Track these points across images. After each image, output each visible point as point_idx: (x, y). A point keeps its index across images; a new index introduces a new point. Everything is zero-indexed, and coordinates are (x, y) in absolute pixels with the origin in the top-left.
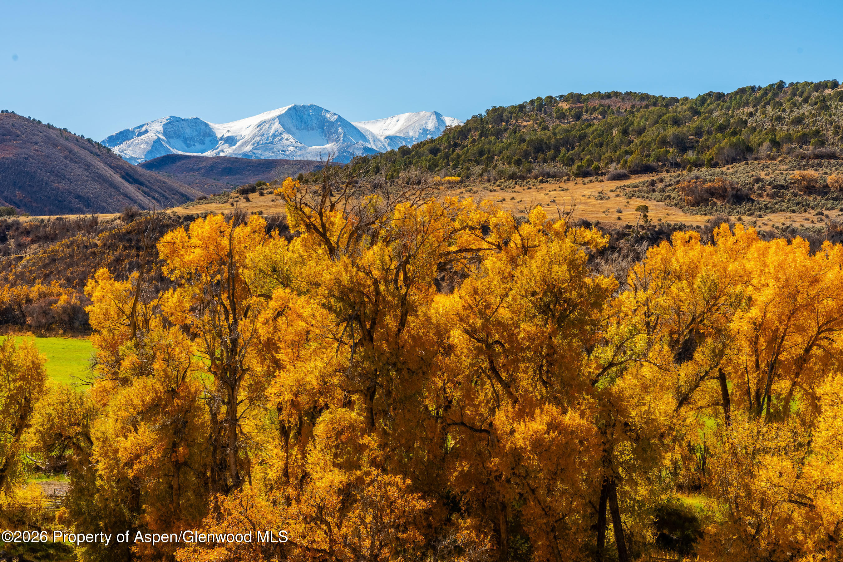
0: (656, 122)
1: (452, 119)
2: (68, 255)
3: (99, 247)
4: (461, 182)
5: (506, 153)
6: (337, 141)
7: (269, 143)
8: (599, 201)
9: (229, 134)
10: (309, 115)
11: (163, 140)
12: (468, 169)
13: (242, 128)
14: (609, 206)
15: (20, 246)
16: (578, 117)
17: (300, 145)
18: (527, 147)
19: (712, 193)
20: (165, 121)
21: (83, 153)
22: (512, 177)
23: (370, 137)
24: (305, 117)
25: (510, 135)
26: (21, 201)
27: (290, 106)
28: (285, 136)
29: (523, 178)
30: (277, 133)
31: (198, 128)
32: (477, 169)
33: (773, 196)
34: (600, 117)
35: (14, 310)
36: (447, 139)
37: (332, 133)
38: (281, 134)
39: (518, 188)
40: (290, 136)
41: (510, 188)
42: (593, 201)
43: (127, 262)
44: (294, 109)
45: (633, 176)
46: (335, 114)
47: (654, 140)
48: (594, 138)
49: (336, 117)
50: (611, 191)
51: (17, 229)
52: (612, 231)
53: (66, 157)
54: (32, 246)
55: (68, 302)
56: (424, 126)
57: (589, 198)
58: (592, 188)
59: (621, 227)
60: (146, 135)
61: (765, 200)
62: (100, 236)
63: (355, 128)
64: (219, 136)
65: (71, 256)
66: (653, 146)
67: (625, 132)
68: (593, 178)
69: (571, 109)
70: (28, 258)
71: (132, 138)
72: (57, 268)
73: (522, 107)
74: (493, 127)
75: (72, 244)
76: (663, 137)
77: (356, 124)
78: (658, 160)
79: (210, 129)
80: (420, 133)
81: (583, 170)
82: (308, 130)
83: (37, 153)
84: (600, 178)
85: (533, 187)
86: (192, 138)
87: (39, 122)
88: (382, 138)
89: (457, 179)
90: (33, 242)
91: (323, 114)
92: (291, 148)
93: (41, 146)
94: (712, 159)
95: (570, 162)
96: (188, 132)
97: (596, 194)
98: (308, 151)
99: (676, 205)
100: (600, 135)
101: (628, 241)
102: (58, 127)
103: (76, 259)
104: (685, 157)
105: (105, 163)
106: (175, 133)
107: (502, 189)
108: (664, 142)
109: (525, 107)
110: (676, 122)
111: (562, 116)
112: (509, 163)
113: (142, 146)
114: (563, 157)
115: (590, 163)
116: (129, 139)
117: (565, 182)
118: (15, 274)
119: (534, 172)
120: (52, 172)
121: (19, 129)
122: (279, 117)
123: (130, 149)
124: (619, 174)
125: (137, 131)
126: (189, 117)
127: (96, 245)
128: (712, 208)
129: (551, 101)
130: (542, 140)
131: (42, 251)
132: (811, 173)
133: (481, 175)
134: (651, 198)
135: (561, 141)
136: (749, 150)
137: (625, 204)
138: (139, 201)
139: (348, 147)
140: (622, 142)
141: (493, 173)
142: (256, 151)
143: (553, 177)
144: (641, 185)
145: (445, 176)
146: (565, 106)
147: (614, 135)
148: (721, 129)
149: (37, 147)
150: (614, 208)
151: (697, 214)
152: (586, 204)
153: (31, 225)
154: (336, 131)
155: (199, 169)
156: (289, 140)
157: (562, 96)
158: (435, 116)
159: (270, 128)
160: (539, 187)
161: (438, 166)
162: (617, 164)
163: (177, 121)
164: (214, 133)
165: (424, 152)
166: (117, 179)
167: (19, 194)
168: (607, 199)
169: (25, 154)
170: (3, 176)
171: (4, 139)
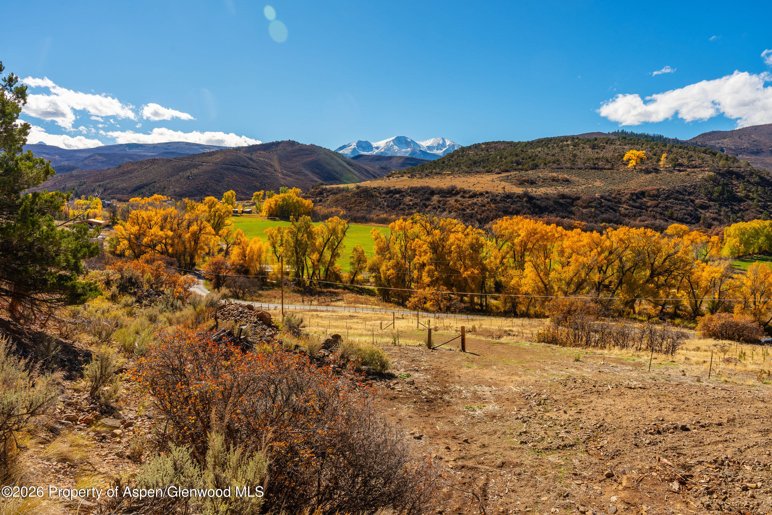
0: (510, 155)
4: (452, 174)
5: (465, 164)
6: (411, 148)
7: (389, 149)
8: (492, 183)
9: (377, 146)
11: (356, 148)
12: (454, 169)
13: (381, 144)
14: (494, 184)
15: (327, 196)
16: (487, 151)
17: (399, 149)
18: (471, 162)
19: (525, 181)
20: (357, 142)
22: (467, 172)
23: (421, 146)
25: (466, 157)
26: (318, 173)
28: (394, 146)
29: (470, 173)
30: (392, 145)
32: (457, 169)
33: (543, 182)
34: (494, 150)
35: (328, 215)
37: (409, 145)
39: (468, 176)
41: (466, 176)
42: (490, 183)
43: (358, 201)
45: (503, 173)
46: (411, 139)
47: (509, 161)
50: (496, 179)
51: (326, 190)
52: (495, 194)
53: (330, 159)
54: (331, 196)
55: (343, 214)
56: (439, 142)
57: (489, 181)
58: (490, 177)
59: (497, 193)
60: (351, 147)
61: (540, 183)
62: (350, 193)
63: (417, 144)
64: (374, 147)
65: (342, 199)
66: (509, 164)
67: (501, 158)
68: (490, 173)
70: (330, 199)
72: (339, 203)
73: (470, 147)
74: (461, 154)
75: (342, 196)
76: (512, 161)
77: (417, 142)
78: (510, 168)
79: (371, 144)
80: (437, 145)
81: (488, 171)
82: (402, 144)
83: (322, 157)
84: (493, 173)
85: (473, 176)
88: (425, 147)
90: (331, 194)
91: (407, 139)
92: (396, 150)
94: (526, 168)
95: (484, 167)
96: (364, 145)
97: (491, 180)
98: (402, 151)
99: (514, 184)
100: (493, 159)
101: (499, 197)
103: (344, 200)
104: (518, 167)
106: (360, 147)
107: (463, 176)
108: (512, 163)
110: (517, 155)
111: (482, 150)
112: (466, 167)
113: (350, 150)
114: (482, 166)
115: (490, 168)
116: (345, 148)
118: (327, 204)
121: (316, 150)
123: (346, 152)
124: (498, 173)
125: (348, 145)
126: (364, 140)
127: (349, 196)
128: (524, 186)
130: (476, 160)
131: (334, 197)
132: (555, 174)
133: (458, 171)
134: (507, 182)
135: (481, 161)
136: (537, 166)
137: (499, 184)
139: (414, 150)
140: (500, 161)
141: (461, 171)
142: (385, 151)
144: (505, 177)
145: (447, 172)
146: (484, 146)
147: (498, 158)
148: (530, 158)
149: (322, 155)
150: (496, 185)
151: (520, 188)
152: (488, 184)
153: (330, 189)
154: (411, 145)
156: (396, 147)
158: (442, 139)
159: (390, 144)
161: (444, 168)
162: (498, 169)
163: (361, 142)
164: (372, 146)
165: (440, 162)
166: (346, 165)
167: (317, 171)
168: (494, 182)
169: (319, 158)
170: (312, 165)
171: (312, 153)
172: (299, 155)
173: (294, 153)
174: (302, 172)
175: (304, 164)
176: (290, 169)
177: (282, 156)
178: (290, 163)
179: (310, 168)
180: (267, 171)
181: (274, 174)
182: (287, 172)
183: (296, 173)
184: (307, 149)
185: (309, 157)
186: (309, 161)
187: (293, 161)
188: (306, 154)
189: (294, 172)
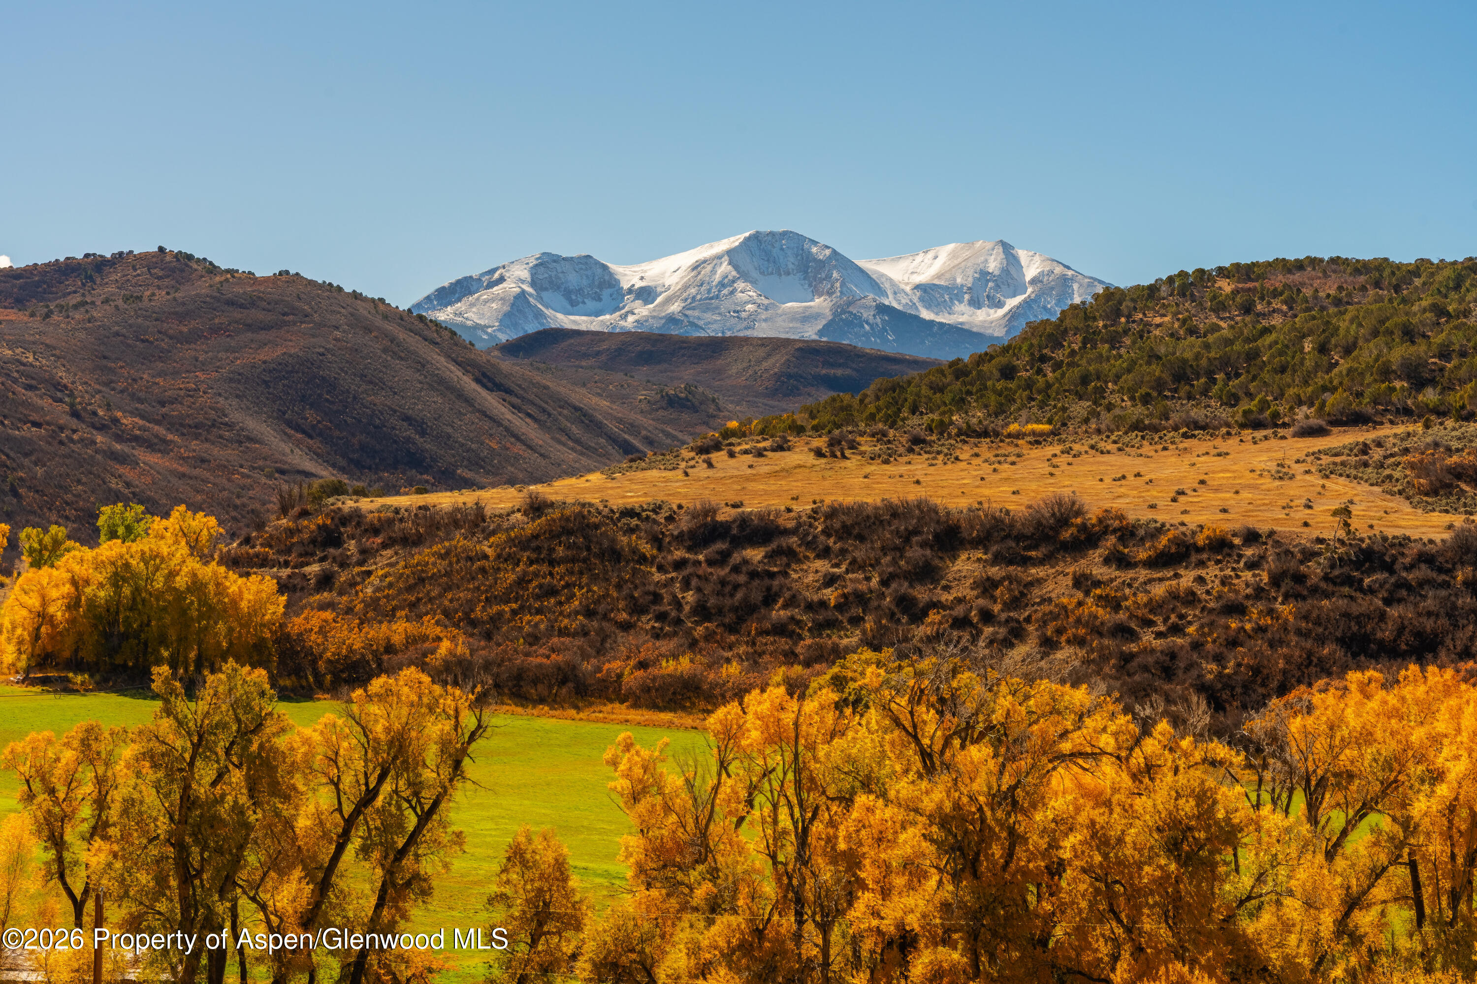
0: (1375, 333)
1: (1031, 254)
2: (443, 572)
3: (491, 559)
4: (1054, 433)
5: (1128, 379)
6: (830, 293)
7: (711, 298)
8: (1278, 483)
9: (643, 284)
10: (782, 249)
11: (531, 295)
12: (1064, 409)
13: (663, 273)
14: (1292, 493)
15: (366, 554)
16: (1247, 309)
17: (766, 302)
18: (1162, 372)
19: (1458, 473)
20: (533, 262)
21: (413, 342)
22: (1137, 426)
23: (887, 286)
24: (775, 252)
25: (1134, 342)
26: (313, 427)
27: (747, 234)
28: (740, 285)
29: (1155, 429)
30: (726, 281)
31: (589, 273)
32: (1080, 408)
34: (1285, 308)
35: (368, 662)
36: (1030, 349)
37: (821, 281)
38: (734, 282)
39: (1147, 449)
40: (749, 287)
41: (1133, 446)
42: (1267, 482)
43: (534, 583)
44: (756, 238)
45: (1335, 430)
46: (827, 247)
47: (1369, 367)
48: (1273, 356)
49: (828, 252)
50: (1298, 462)
51: (359, 524)
52: (1294, 546)
53: (385, 350)
54: (384, 553)
55: (451, 652)
56: (981, 266)
57: (1261, 475)
58: (1269, 450)
59: (1309, 540)
60: (501, 286)
62: (492, 540)
63: (861, 271)
64: (626, 286)
65: (447, 574)
66: (1368, 379)
67: (1322, 349)
68: (1268, 432)
69: (1235, 292)
70: (380, 573)
71: (478, 291)
72: (428, 592)
73: (1152, 290)
74: (1105, 326)
75: (448, 553)
76: (1384, 363)
77: (861, 263)
78: (1375, 402)
79: (611, 275)
80: (974, 278)
81: (1253, 417)
82: (780, 275)
83: (339, 344)
84: (1281, 432)
85: (1171, 447)
86: (580, 291)
87: (339, 289)
88: (908, 289)
89: (1046, 427)
90: (385, 546)
91: (806, 246)
92: (750, 307)
93: (344, 331)
94: (1463, 407)
95: (1232, 400)
96: (573, 279)
97: (1272, 466)
98: (779, 311)
99: (1400, 493)
100: (1281, 353)
101: (1319, 564)
102: (370, 296)
103: (456, 578)
104: (1420, 398)
105: (448, 356)
106: (551, 282)
107: (1120, 450)
108: (1386, 373)
109: (1158, 290)
110: (1409, 334)
111: (1220, 307)
112: (1132, 398)
113: (494, 305)
114: (1221, 390)
115: (1264, 405)
116: (471, 293)
117: (1223, 437)
118: (363, 601)
119: (1175, 418)
120: (363, 376)
121: (309, 304)
122: (729, 252)
123: (474, 309)
124: (1311, 428)
125: (485, 279)
126: (577, 254)
127: (486, 557)
128: (1459, 499)
129: (1202, 279)
130: (1184, 361)
131: (402, 563)
133: (1086, 421)
134: (1361, 478)
135: (1217, 363)
137: (1319, 489)
138: (506, 423)
139: (850, 303)
140: (1317, 366)
141: (1106, 418)
142: (689, 312)
143: (1203, 428)
144: (1346, 451)
145: (1027, 422)
146: (1226, 286)
147: (1307, 350)
149: (338, 334)
150: (1300, 497)
151: (1434, 510)
152: (1255, 487)
153: (379, 519)
154: (829, 277)
155: (598, 353)
156: (747, 292)
157: (1220, 269)
158: (1001, 249)
159: (713, 271)
160: (1181, 446)
161: (1014, 401)
162: (1309, 408)
163: (555, 261)
164: (618, 282)
165: (991, 373)
166: (469, 384)
167: (311, 416)
168: (1291, 478)
169: (320, 346)
170: (284, 386)
171: (285, 322)
172: (215, 330)
173: (182, 317)
174: (226, 424)
175: (239, 382)
176: (162, 404)
177: (117, 334)
178: (162, 374)
179: (274, 402)
180: (31, 418)
181: (68, 432)
182: (141, 422)
183: (190, 426)
184: (259, 297)
185: (270, 342)
186: (265, 362)
187: (175, 361)
188: (249, 326)
189: (182, 425)
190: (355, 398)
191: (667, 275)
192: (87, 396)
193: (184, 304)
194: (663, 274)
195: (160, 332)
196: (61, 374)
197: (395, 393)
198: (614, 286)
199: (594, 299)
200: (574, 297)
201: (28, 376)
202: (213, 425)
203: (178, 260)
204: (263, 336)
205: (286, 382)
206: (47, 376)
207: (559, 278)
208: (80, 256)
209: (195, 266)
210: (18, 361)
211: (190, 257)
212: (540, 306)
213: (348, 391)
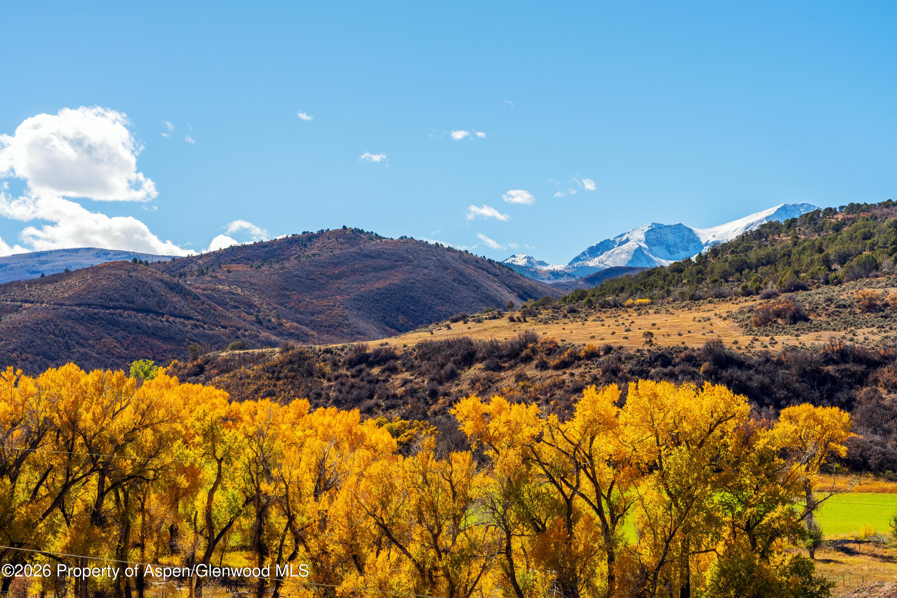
9: (714, 239)
10: (800, 214)
11: (645, 249)
16: (837, 229)
19: (778, 313)
20: (646, 229)
21: (479, 275)
22: (692, 298)
24: (796, 216)
26: (402, 325)
27: (779, 207)
33: (831, 315)
44: (784, 208)
60: (627, 244)
61: (820, 319)
64: (704, 242)
71: (613, 247)
79: (694, 235)
83: (425, 277)
86: (675, 246)
89: (647, 301)
93: (431, 270)
96: (671, 238)
106: (658, 241)
113: (623, 256)
116: (609, 249)
120: (437, 295)
121: (413, 255)
122: (768, 218)
123: (611, 259)
125: (618, 240)
126: (673, 223)
141: (677, 294)
146: (841, 217)
149: (426, 271)
163: (660, 228)
164: (698, 239)
169: (413, 279)
170: (387, 302)
171: (396, 265)
172: (354, 272)
173: (335, 265)
174: (347, 325)
175: (360, 300)
176: (313, 314)
177: (296, 276)
178: (317, 298)
179: (380, 312)
180: (222, 324)
181: (242, 331)
182: (295, 324)
183: (326, 327)
184: (383, 252)
185: (384, 277)
186: (378, 289)
187: (327, 290)
188: (375, 268)
189: (321, 326)
190: (429, 308)
191: (730, 233)
192: (267, 311)
193: (338, 257)
194: (727, 233)
195: (321, 274)
196: (256, 300)
197: (455, 304)
198: (696, 242)
199: (684, 250)
200: (672, 249)
201: (235, 301)
202: (339, 326)
203: (354, 233)
204: (381, 274)
205: (388, 300)
206: (246, 300)
207: (663, 238)
208: (300, 233)
209: (363, 236)
210: (231, 292)
211: (362, 232)
212: (651, 256)
213: (426, 304)
